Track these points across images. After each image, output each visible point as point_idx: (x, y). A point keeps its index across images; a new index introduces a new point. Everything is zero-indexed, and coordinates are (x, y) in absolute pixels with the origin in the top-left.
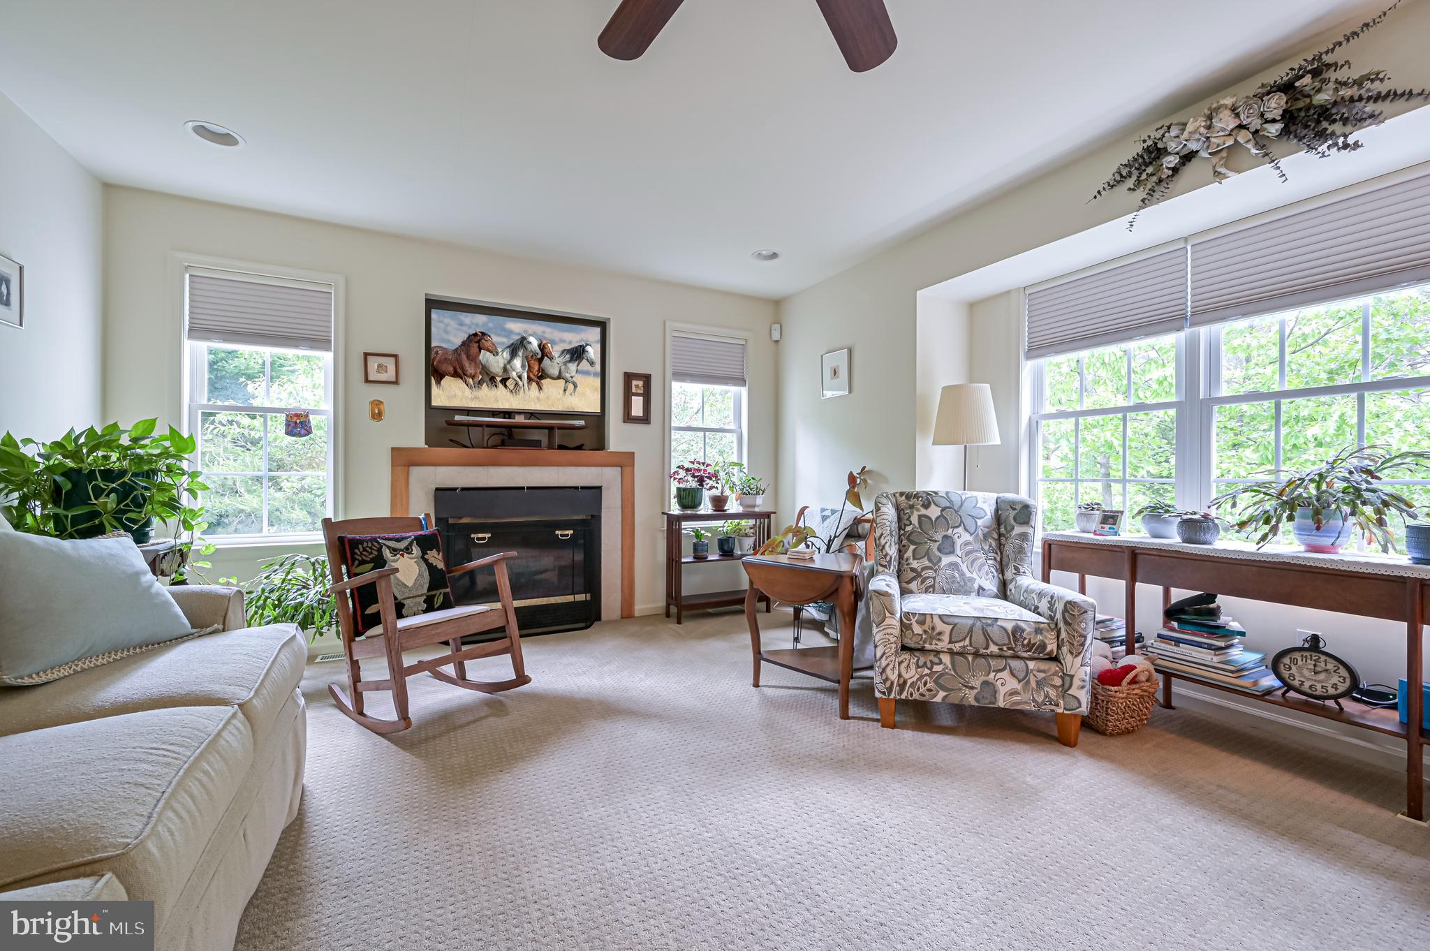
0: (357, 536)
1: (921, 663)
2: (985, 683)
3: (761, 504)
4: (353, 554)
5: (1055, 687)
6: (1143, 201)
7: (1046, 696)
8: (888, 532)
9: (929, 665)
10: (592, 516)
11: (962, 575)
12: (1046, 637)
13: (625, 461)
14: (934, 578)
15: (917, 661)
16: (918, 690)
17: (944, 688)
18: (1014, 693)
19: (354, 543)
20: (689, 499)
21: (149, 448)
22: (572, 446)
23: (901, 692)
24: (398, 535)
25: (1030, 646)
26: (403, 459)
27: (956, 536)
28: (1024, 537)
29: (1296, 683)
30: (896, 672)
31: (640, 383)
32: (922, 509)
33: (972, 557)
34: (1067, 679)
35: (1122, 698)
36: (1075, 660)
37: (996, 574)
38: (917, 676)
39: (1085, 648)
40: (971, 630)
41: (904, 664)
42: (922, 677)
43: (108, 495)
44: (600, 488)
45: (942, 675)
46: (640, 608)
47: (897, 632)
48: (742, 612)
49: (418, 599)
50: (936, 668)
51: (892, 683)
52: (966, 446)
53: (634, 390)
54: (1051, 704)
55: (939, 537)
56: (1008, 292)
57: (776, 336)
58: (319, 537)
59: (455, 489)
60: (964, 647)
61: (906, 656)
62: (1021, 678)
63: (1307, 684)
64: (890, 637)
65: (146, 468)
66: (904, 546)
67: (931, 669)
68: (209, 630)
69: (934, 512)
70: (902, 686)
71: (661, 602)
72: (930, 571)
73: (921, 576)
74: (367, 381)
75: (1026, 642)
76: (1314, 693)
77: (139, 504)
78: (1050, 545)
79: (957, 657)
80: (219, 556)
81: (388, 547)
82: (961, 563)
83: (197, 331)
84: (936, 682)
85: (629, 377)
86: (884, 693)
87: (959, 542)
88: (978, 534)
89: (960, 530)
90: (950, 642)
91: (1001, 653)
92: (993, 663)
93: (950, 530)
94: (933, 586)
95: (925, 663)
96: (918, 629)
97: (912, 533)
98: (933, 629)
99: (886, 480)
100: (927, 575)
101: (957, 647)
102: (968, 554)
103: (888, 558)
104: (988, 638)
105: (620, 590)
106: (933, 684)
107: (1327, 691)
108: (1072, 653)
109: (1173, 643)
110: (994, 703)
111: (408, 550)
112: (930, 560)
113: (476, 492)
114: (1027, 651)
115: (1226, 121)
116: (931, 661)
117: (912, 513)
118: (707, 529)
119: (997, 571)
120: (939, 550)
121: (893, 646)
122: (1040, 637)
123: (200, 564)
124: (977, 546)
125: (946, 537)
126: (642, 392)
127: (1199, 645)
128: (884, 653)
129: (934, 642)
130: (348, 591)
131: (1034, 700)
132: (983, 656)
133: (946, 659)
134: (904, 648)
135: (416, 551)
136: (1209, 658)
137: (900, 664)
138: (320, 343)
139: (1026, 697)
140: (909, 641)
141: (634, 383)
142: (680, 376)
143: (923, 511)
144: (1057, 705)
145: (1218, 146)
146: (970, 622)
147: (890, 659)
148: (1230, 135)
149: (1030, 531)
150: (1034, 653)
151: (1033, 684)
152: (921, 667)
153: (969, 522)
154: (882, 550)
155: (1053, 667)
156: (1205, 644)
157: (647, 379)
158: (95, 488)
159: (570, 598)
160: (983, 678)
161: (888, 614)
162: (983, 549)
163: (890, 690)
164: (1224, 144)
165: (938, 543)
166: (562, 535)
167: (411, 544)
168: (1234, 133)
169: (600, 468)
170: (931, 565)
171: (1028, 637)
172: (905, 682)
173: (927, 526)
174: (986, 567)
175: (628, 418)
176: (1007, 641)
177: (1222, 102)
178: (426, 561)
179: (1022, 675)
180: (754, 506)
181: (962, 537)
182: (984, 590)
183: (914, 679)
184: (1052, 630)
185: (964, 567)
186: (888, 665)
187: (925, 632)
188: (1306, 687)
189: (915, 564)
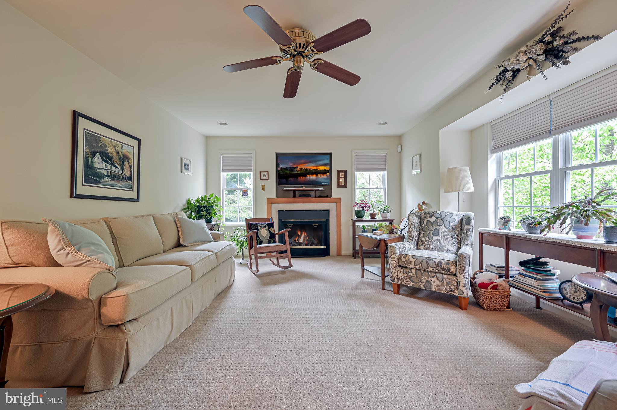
0: (252, 223)
1: (404, 272)
2: (427, 281)
3: (389, 216)
4: (251, 227)
5: (454, 285)
6: (505, 90)
7: (450, 288)
8: (413, 227)
9: (407, 273)
10: (326, 220)
11: (441, 244)
12: (450, 266)
13: (338, 201)
14: (429, 245)
15: (403, 271)
16: (404, 281)
17: (413, 282)
18: (438, 286)
19: (251, 225)
20: (359, 214)
21: (211, 200)
22: (324, 196)
23: (398, 281)
24: (263, 223)
25: (444, 269)
26: (270, 202)
27: (440, 229)
28: (468, 230)
29: (568, 296)
30: (396, 274)
31: (343, 173)
32: (429, 218)
33: (446, 237)
34: (458, 283)
35: (488, 294)
36: (461, 275)
37: (456, 244)
38: (403, 276)
39: (465, 271)
40: (422, 261)
41: (399, 272)
42: (405, 277)
43: (204, 211)
44: (329, 210)
45: (412, 277)
46: (343, 252)
47: (396, 260)
48: (380, 257)
49: (266, 241)
50: (410, 274)
51: (395, 278)
52: (458, 193)
53: (341, 176)
54: (452, 292)
55: (433, 229)
56: (483, 125)
57: (399, 150)
58: (244, 224)
59: (283, 210)
60: (419, 267)
61: (400, 269)
62: (440, 281)
63: (572, 297)
64: (394, 262)
65: (210, 205)
66: (421, 232)
67: (408, 274)
68: (216, 241)
69: (433, 219)
70: (398, 279)
71: (351, 251)
72: (427, 242)
73: (424, 243)
74: (261, 180)
75: (442, 267)
76: (574, 301)
77: (210, 213)
78: (482, 234)
79: (418, 271)
80: (226, 227)
81: (260, 226)
82: (441, 239)
83: (224, 170)
84: (410, 279)
85: (339, 172)
86: (392, 281)
87: (441, 231)
88: (450, 228)
89: (443, 226)
90: (415, 265)
91: (434, 271)
92: (430, 274)
93: (438, 227)
94: (429, 248)
95: (406, 272)
96: (403, 260)
97: (424, 227)
98: (409, 260)
99: (431, 207)
100: (427, 243)
101: (417, 267)
102: (444, 236)
103: (412, 236)
104: (428, 264)
105: (336, 246)
106: (409, 279)
107: (579, 300)
108: (460, 273)
109: (524, 276)
110: (430, 289)
111: (265, 227)
112: (428, 238)
113: (291, 211)
114: (443, 271)
115: (523, 58)
116: (408, 271)
117: (425, 220)
118: (368, 226)
119: (457, 243)
120: (433, 234)
121: (395, 265)
122: (448, 266)
123: (222, 229)
124: (449, 233)
125: (436, 229)
126: (344, 176)
127: (531, 277)
128: (392, 267)
129: (409, 265)
130: (250, 237)
131: (446, 290)
132: (427, 271)
133: (413, 271)
134: (400, 266)
135: (267, 227)
136: (532, 282)
137: (398, 271)
138: (250, 170)
139: (443, 288)
140: (401, 264)
141: (341, 173)
142: (358, 169)
143: (429, 219)
144: (455, 292)
145: (523, 67)
146: (422, 258)
147: (393, 269)
148: (526, 62)
149: (471, 228)
150: (446, 272)
151: (445, 283)
152: (405, 273)
153: (447, 224)
154: (410, 233)
155: (453, 278)
156: (534, 277)
157: (345, 172)
158: (202, 210)
159: (320, 247)
160: (427, 279)
161: (393, 254)
162: (451, 234)
163: (394, 280)
164: (525, 66)
165: (432, 231)
166: (315, 226)
167: (266, 226)
168: (527, 61)
169: (329, 204)
170: (428, 240)
171: (443, 266)
172: (399, 278)
173: (429, 225)
174: (452, 242)
175: (339, 186)
176: (435, 267)
177: (521, 50)
178: (269, 230)
179: (441, 280)
180: (386, 217)
181: (442, 229)
182: (449, 250)
183: (402, 277)
184: (453, 264)
185: (442, 241)
186: (393, 271)
187: (406, 261)
188: (571, 299)
189: (423, 239)
